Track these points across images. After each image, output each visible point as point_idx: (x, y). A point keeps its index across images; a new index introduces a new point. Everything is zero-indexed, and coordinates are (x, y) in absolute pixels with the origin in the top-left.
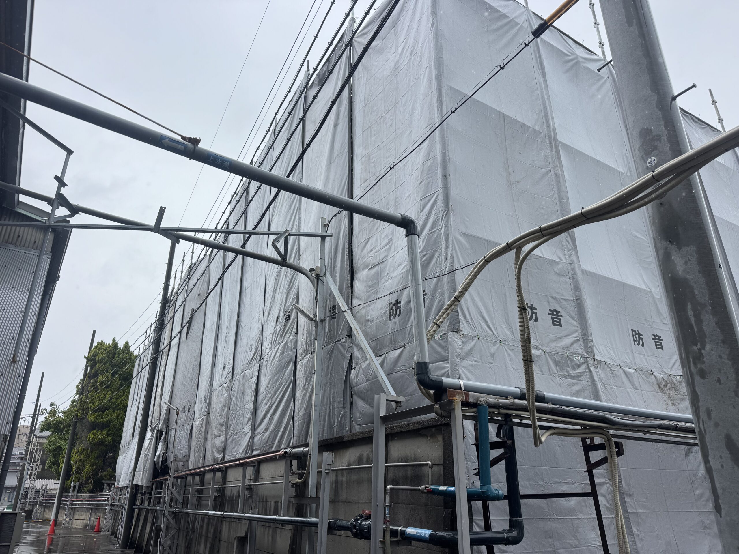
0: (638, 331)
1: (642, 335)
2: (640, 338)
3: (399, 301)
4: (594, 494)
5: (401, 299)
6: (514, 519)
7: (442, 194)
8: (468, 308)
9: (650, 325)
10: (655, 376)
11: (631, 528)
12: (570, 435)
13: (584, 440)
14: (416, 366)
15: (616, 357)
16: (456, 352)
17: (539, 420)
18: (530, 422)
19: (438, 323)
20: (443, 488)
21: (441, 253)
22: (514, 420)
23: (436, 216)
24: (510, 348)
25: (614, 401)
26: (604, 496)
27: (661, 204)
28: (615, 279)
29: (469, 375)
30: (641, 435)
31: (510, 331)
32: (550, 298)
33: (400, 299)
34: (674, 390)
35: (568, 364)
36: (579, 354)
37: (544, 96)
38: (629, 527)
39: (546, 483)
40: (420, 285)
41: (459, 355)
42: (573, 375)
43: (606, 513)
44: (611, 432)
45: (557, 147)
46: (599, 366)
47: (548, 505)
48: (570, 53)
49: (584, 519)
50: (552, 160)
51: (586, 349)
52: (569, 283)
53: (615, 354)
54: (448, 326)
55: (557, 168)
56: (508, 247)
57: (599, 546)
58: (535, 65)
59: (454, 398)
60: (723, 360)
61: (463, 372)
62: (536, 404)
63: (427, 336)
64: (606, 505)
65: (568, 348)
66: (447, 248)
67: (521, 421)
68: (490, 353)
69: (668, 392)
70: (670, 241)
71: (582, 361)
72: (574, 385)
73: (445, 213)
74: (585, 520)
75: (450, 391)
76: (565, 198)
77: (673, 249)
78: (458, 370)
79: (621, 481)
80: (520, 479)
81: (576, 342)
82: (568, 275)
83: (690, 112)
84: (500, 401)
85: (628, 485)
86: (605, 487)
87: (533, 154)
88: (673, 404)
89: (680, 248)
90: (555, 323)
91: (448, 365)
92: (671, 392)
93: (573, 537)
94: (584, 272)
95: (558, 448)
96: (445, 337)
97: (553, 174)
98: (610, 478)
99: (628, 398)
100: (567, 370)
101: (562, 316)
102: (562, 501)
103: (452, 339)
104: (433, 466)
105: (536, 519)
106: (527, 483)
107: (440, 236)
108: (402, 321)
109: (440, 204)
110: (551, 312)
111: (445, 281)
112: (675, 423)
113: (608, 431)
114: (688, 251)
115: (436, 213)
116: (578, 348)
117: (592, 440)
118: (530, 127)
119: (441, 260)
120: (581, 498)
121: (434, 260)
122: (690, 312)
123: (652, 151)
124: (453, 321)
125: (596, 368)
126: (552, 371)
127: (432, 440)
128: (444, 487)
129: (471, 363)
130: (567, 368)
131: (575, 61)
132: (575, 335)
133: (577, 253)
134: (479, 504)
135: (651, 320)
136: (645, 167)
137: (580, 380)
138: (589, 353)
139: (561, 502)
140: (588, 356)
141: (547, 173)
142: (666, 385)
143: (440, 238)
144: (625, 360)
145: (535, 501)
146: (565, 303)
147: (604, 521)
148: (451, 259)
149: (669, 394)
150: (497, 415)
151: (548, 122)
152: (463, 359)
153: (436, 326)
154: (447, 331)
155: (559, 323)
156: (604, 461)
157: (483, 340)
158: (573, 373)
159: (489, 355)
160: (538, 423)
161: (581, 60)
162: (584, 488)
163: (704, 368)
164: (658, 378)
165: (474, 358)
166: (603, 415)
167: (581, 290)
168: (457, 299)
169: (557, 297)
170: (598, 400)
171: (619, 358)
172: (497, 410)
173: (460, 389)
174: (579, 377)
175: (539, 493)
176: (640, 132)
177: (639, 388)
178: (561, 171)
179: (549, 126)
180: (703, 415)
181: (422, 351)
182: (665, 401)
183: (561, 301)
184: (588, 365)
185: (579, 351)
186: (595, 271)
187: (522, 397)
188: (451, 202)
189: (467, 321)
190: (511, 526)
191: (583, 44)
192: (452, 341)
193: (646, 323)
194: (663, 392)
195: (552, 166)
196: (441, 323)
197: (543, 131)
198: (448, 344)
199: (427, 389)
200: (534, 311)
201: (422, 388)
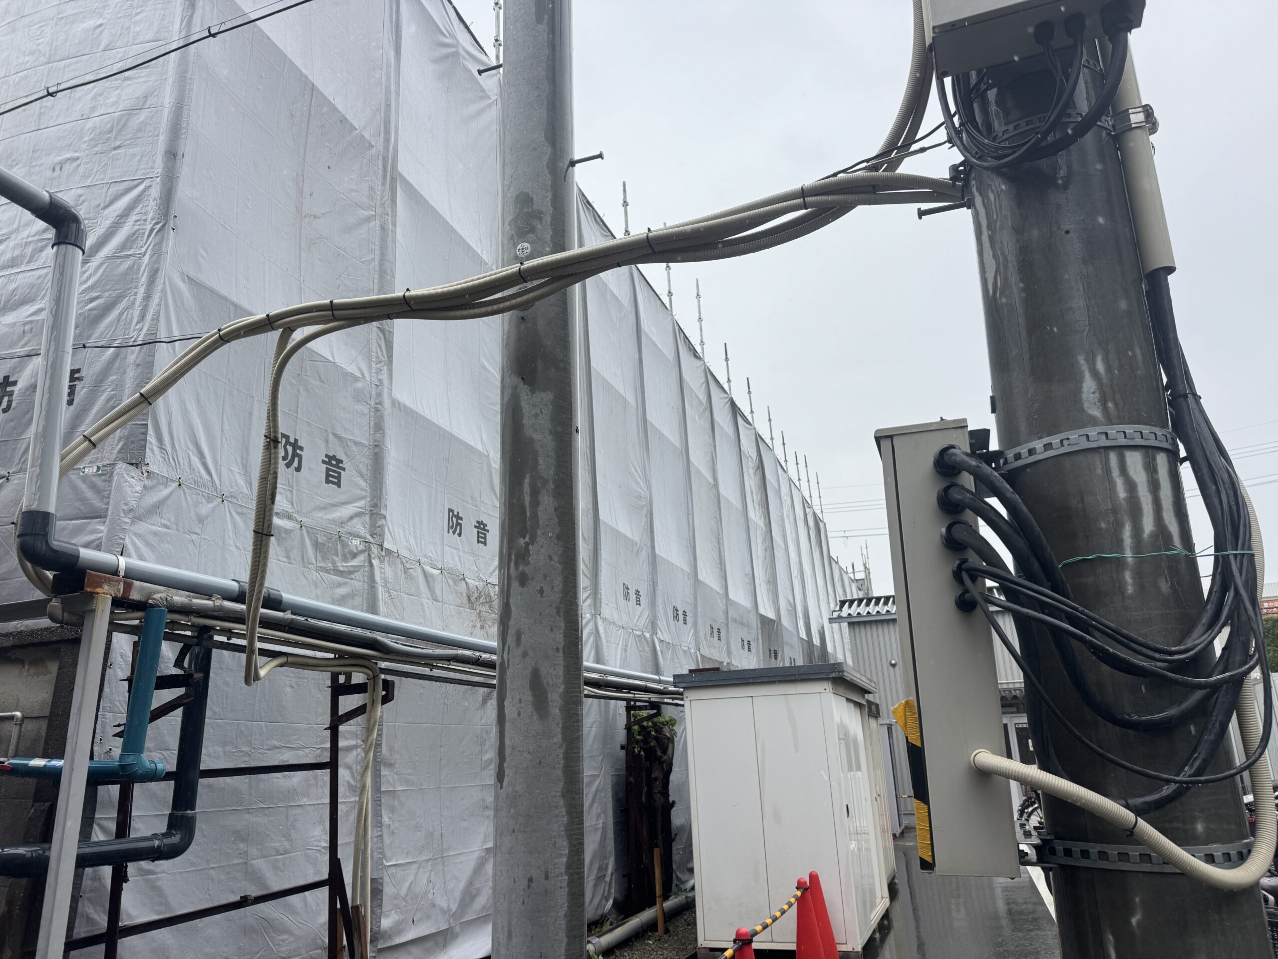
0: (458, 513)
1: (461, 519)
2: (458, 524)
3: (11, 380)
4: (332, 765)
5: (19, 377)
6: (180, 813)
7: (159, 187)
8: (170, 424)
9: (476, 507)
10: (467, 583)
11: (381, 816)
12: (312, 668)
13: (335, 677)
14: (23, 518)
15: (417, 548)
16: (126, 504)
17: (261, 639)
18: (243, 642)
19: (93, 439)
20: (38, 763)
21: (133, 304)
22: (217, 638)
23: (136, 228)
24: (239, 510)
25: (398, 616)
26: (349, 767)
27: (523, 318)
28: (442, 426)
29: (144, 550)
30: (426, 671)
31: (246, 481)
32: (330, 434)
33: (16, 376)
34: (487, 606)
35: (337, 550)
36: (359, 536)
37: (390, 84)
38: (378, 814)
39: (254, 748)
40: (66, 354)
41: (131, 510)
42: (341, 569)
43: (348, 794)
44: (383, 665)
45: (393, 180)
46: (386, 559)
47: (250, 786)
48: (448, 32)
49: (308, 807)
50: (381, 200)
51: (373, 529)
52: (368, 416)
53: (417, 545)
54: (119, 452)
55: (386, 217)
56: (267, 324)
57: (324, 848)
58: (387, 24)
59: (98, 590)
60: (552, 563)
61: (134, 544)
62: (263, 611)
63: (62, 460)
64: (348, 782)
65: (342, 523)
66: (148, 297)
67: (229, 639)
68: (197, 515)
69: (479, 608)
70: (523, 379)
71: (361, 547)
72: (339, 585)
73: (158, 226)
74: (310, 808)
75: (92, 575)
76: (389, 272)
77: (524, 392)
78: (122, 539)
79: (381, 744)
80: (205, 743)
81: (358, 515)
82: (369, 402)
83: (594, 205)
84: (195, 601)
85: (391, 749)
86: (354, 753)
87: (352, 177)
88: (482, 627)
89: (533, 392)
90: (330, 479)
91: (103, 528)
92: (484, 609)
93: (284, 836)
94: (395, 403)
95: (289, 689)
96: (107, 472)
97: (378, 226)
98: (364, 738)
99: (421, 613)
100: (333, 560)
101: (344, 469)
102: (278, 778)
103: (123, 476)
104: (26, 721)
105: (223, 811)
106: (220, 749)
107: (139, 269)
108: (12, 424)
109: (151, 205)
110: (327, 460)
111: (132, 361)
112: (478, 654)
113: (376, 663)
114: (542, 399)
115: (137, 221)
116: (360, 527)
117: (349, 676)
118: (356, 129)
119: (129, 316)
120: (311, 772)
121: (115, 313)
122: (527, 488)
123: (528, 232)
124: (133, 442)
125: (382, 562)
126: (308, 559)
127: (32, 671)
128: (42, 760)
129: (154, 528)
130: (335, 558)
131: (454, 49)
132: (358, 504)
133: (390, 371)
134: (115, 790)
135: (479, 499)
136: (512, 255)
137: (352, 579)
138: (375, 536)
139: (275, 780)
140: (372, 541)
141: (369, 219)
142: (479, 597)
143: (138, 273)
144: (430, 554)
145: (228, 780)
146: (354, 448)
147: (340, 807)
148: (152, 320)
149: (480, 611)
150: (185, 627)
151: (387, 132)
152: (138, 519)
153: (87, 443)
154: (115, 460)
155: (336, 481)
156: (360, 711)
157: (190, 488)
158: (342, 566)
159: (194, 518)
160: (259, 645)
161: (462, 52)
162: (319, 756)
163: (527, 571)
164: (471, 585)
165: (163, 521)
166: (375, 636)
167: (384, 432)
168: (146, 399)
169: (344, 435)
170: (372, 613)
171: (421, 549)
172: (186, 619)
173: (116, 572)
174: (351, 573)
175: (239, 766)
176: (517, 197)
177: (440, 599)
178: (392, 224)
179: (387, 140)
180: (511, 640)
181: (42, 489)
182: (472, 621)
183: (349, 444)
184: (369, 555)
185: (360, 531)
186: (413, 407)
187: (239, 598)
188: (175, 209)
189: (162, 448)
190: (170, 826)
191: (471, 28)
192: (122, 480)
193: (471, 502)
194: (472, 608)
195: (379, 211)
196: (101, 439)
197: (376, 144)
198: (111, 486)
199: (39, 569)
200: (298, 451)
201: (29, 565)
